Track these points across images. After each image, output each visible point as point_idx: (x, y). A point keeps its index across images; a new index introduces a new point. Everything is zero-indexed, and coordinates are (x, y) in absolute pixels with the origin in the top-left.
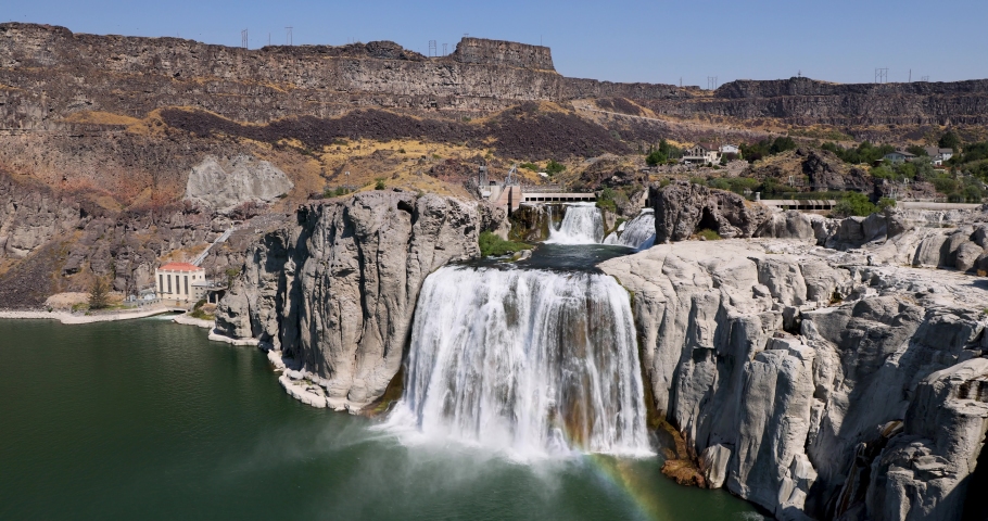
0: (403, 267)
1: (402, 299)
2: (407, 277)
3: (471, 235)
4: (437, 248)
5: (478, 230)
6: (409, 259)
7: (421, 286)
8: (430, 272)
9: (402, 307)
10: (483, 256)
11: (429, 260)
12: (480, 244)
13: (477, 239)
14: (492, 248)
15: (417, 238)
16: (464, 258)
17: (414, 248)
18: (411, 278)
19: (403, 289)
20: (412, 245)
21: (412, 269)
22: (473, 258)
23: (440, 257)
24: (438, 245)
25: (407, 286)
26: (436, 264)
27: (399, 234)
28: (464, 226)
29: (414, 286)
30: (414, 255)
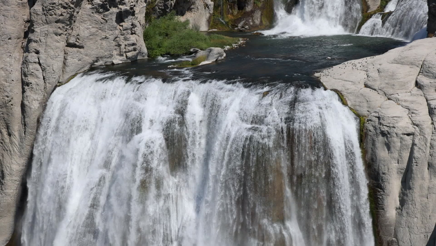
0: (16, 75)
1: (16, 127)
2: (24, 91)
3: (127, 24)
4: (70, 45)
5: (141, 16)
6: (25, 62)
7: (44, 106)
8: (60, 84)
9: (16, 140)
10: (152, 57)
11: (57, 64)
12: (146, 37)
13: (139, 30)
14: (167, 43)
15: (38, 29)
16: (117, 60)
17: (33, 45)
18: (28, 93)
19: (17, 110)
20: (30, 41)
21: (30, 79)
22: (134, 61)
23: (75, 58)
24: (72, 40)
25: (23, 106)
26: (70, 70)
27: (9, 22)
28: (114, 10)
29: (34, 105)
30: (32, 57)
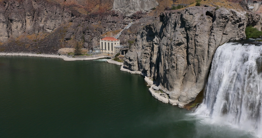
0: (207, 42)
1: (206, 57)
2: (209, 47)
3: (241, 28)
4: (224, 34)
5: (245, 26)
6: (210, 39)
7: (215, 52)
8: (220, 45)
9: (205, 61)
10: (247, 38)
11: (219, 40)
12: (246, 32)
13: (244, 30)
14: (252, 34)
15: (214, 29)
16: (237, 39)
17: (213, 34)
18: (210, 48)
19: (206, 52)
20: (212, 32)
21: (211, 44)
22: (242, 39)
23: (225, 38)
24: (224, 32)
25: (208, 51)
26: (223, 41)
27: (206, 27)
28: (238, 24)
29: (212, 50)
30: (212, 37)
